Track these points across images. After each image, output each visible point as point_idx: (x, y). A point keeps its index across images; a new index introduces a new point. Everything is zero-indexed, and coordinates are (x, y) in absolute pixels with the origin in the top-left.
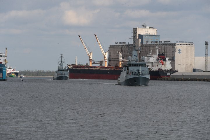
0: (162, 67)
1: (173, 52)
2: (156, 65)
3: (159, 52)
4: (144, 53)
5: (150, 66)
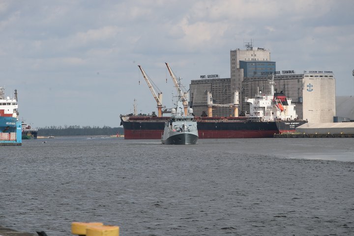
0: (280, 115)
2: (271, 112)
3: (276, 90)
4: (250, 91)
5: (261, 114)
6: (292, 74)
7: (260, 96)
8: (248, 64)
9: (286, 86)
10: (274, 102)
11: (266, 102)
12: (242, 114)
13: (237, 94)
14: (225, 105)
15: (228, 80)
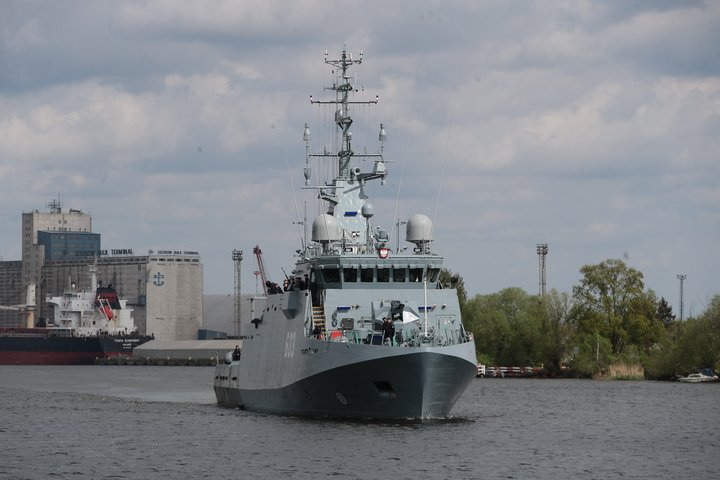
0: (107, 326)
1: (140, 281)
2: (91, 321)
3: (100, 282)
4: (55, 284)
5: (73, 325)
6: (129, 255)
7: (73, 294)
8: (52, 236)
9: (118, 277)
10: (96, 304)
11: (82, 302)
12: (41, 323)
13: (32, 288)
14: (11, 308)
15: (18, 264)
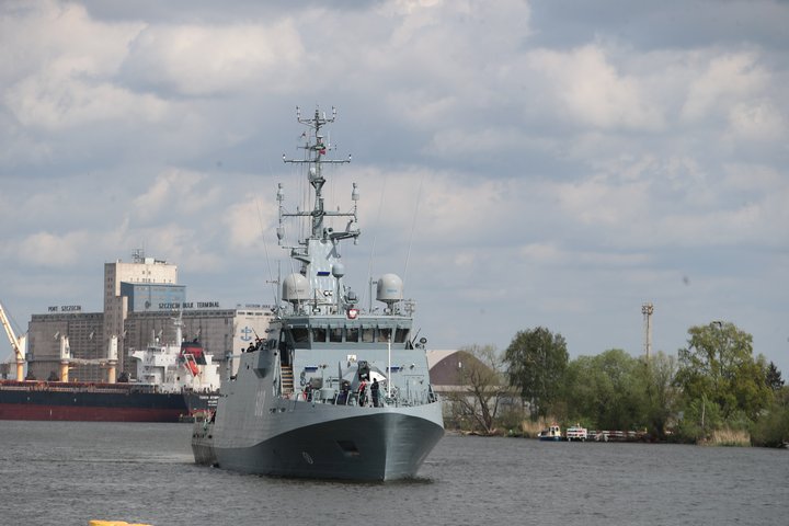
0: (192, 381)
1: (226, 336)
2: (176, 376)
3: (184, 336)
4: (138, 338)
5: (157, 378)
6: (215, 308)
7: (157, 347)
8: (135, 288)
9: (204, 331)
10: (181, 359)
11: (167, 357)
12: (122, 378)
13: (114, 341)
14: (92, 362)
15: (99, 317)
